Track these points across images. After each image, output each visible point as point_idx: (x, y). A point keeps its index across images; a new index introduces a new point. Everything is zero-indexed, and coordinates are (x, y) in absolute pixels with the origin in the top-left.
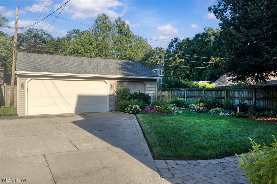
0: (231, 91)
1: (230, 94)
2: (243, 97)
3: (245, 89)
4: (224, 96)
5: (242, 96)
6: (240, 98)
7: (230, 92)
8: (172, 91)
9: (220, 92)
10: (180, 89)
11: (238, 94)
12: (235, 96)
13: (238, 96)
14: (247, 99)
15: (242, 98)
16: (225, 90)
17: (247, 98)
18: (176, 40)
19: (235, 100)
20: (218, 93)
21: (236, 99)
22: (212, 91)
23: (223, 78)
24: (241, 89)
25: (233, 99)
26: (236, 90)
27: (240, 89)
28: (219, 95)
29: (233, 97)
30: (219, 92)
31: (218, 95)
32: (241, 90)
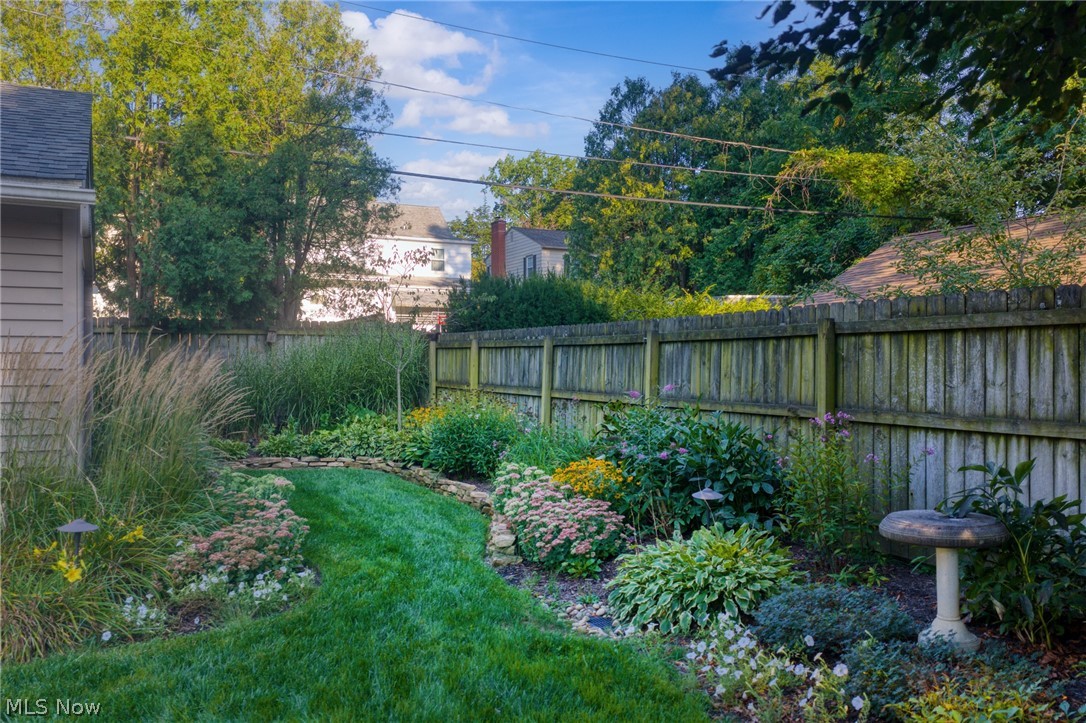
0: (878, 346)
1: (868, 369)
2: (1001, 411)
3: (1036, 319)
4: (806, 392)
5: (997, 398)
6: (967, 420)
7: (868, 357)
8: (480, 348)
9: (776, 351)
10: (519, 331)
11: (949, 369)
12: (915, 401)
13: (948, 400)
14: (1054, 441)
15: (993, 418)
16: (815, 336)
17: (1063, 422)
18: (636, 90)
19: (917, 442)
20: (760, 362)
21: (927, 429)
22: (711, 341)
23: (862, 273)
24: (980, 320)
25: (892, 427)
26: (926, 333)
27: (965, 323)
28: (765, 379)
29: (891, 410)
30: (765, 349)
31: (758, 379)
32: (983, 331)
